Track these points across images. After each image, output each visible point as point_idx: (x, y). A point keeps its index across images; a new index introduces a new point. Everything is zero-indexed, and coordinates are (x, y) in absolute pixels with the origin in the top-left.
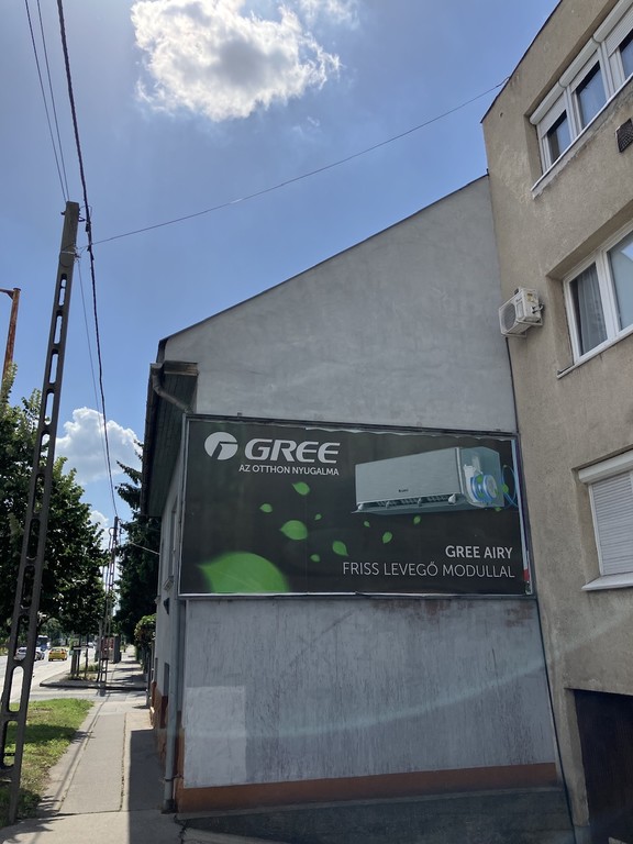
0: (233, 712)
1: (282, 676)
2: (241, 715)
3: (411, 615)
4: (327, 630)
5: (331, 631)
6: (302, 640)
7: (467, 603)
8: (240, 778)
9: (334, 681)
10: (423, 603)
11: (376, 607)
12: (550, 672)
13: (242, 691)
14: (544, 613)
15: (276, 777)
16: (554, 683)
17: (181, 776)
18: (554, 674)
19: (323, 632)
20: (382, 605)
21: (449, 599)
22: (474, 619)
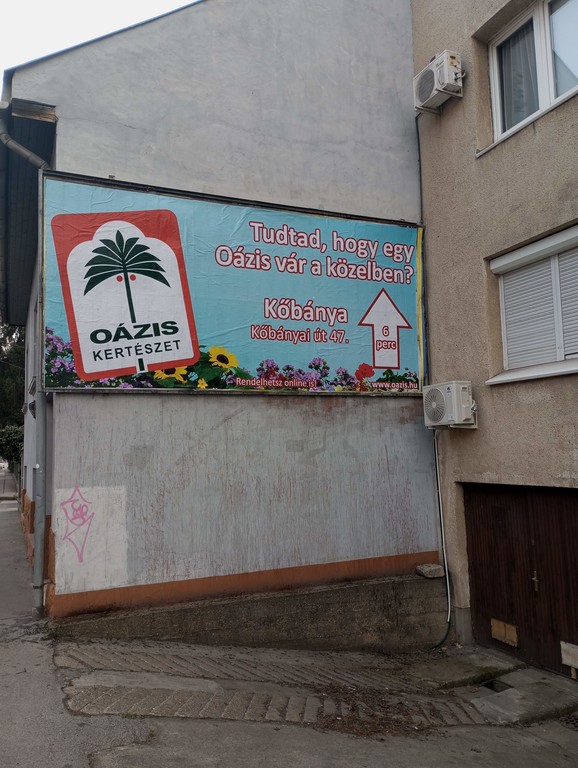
0: (112, 513)
1: (167, 475)
2: (121, 515)
3: (306, 412)
4: (218, 427)
5: (221, 428)
6: (188, 436)
7: (362, 400)
8: (120, 580)
9: (225, 478)
10: (318, 400)
11: (269, 403)
12: (440, 468)
13: (121, 491)
15: (160, 577)
16: (443, 478)
17: (52, 582)
18: (444, 469)
19: (212, 429)
20: (277, 401)
21: (345, 396)
22: (368, 417)
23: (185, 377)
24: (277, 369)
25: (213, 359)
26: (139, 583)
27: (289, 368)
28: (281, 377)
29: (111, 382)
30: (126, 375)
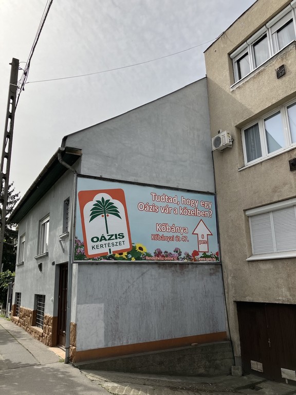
0: (98, 315)
1: (120, 298)
2: (102, 316)
3: (173, 271)
4: (139, 277)
5: (141, 278)
6: (128, 281)
7: (195, 265)
8: (102, 346)
9: (142, 300)
10: (178, 265)
11: (159, 267)
12: (226, 295)
13: (102, 306)
14: (224, 270)
15: (117, 343)
16: (228, 299)
18: (228, 295)
19: (137, 278)
20: (162, 266)
21: (188, 264)
22: (197, 273)
23: (126, 256)
24: (162, 253)
25: (137, 249)
26: (108, 346)
27: (166, 252)
28: (163, 256)
29: (99, 258)
30: (104, 256)
